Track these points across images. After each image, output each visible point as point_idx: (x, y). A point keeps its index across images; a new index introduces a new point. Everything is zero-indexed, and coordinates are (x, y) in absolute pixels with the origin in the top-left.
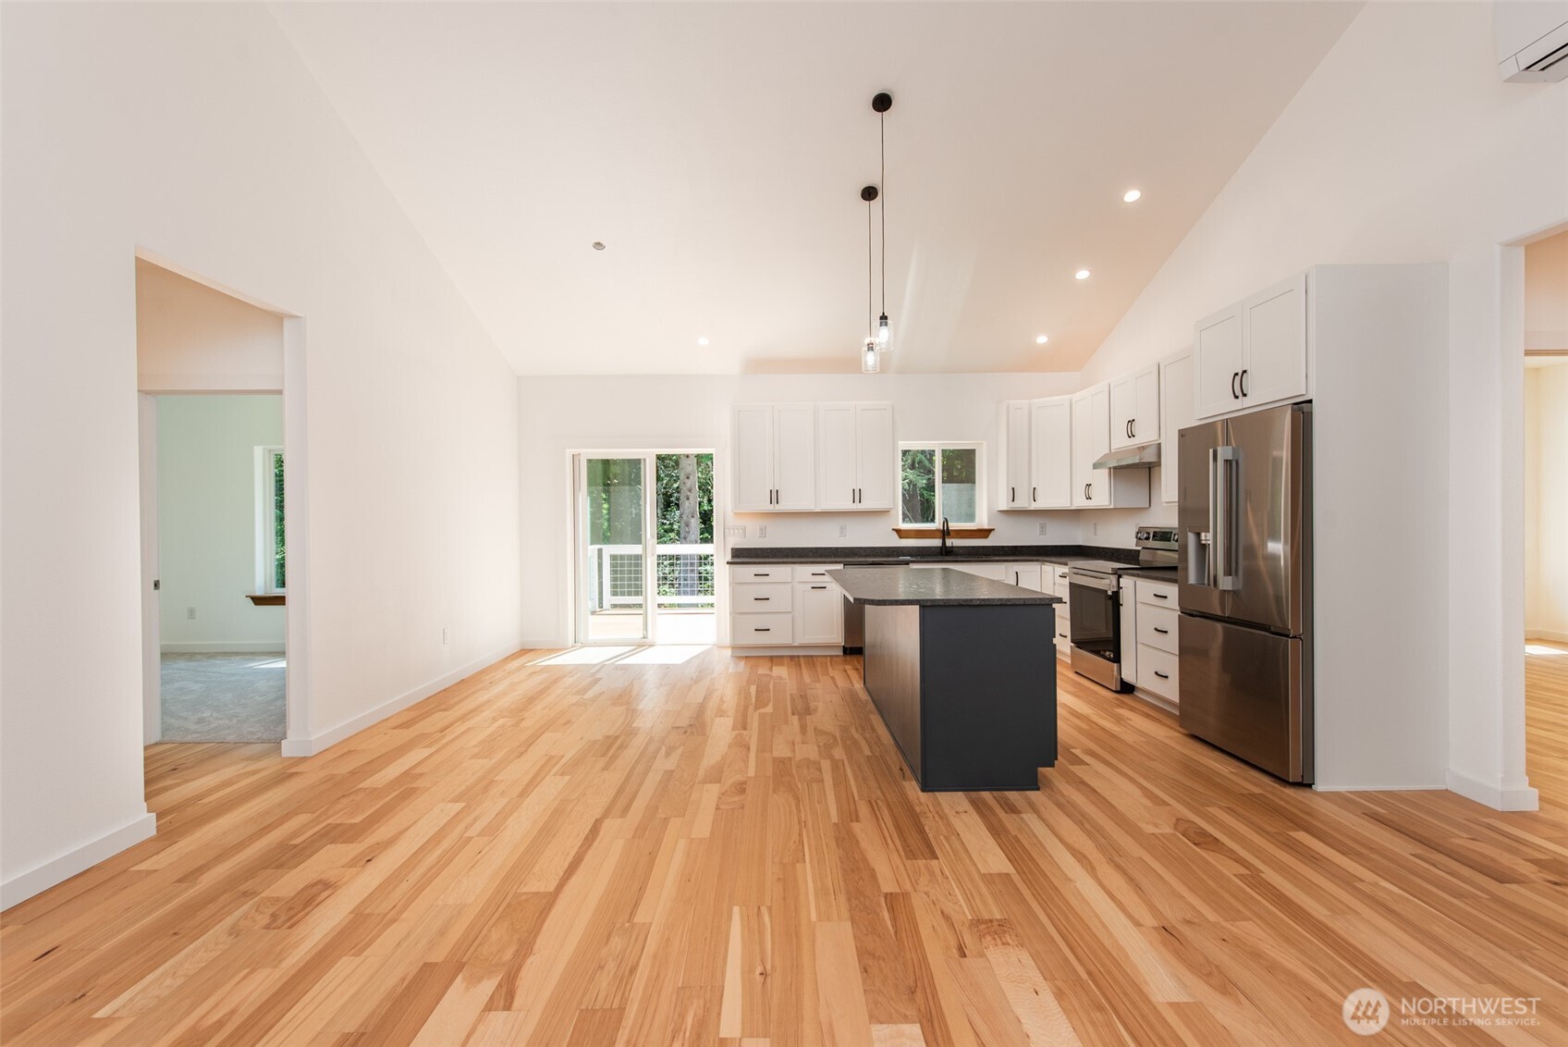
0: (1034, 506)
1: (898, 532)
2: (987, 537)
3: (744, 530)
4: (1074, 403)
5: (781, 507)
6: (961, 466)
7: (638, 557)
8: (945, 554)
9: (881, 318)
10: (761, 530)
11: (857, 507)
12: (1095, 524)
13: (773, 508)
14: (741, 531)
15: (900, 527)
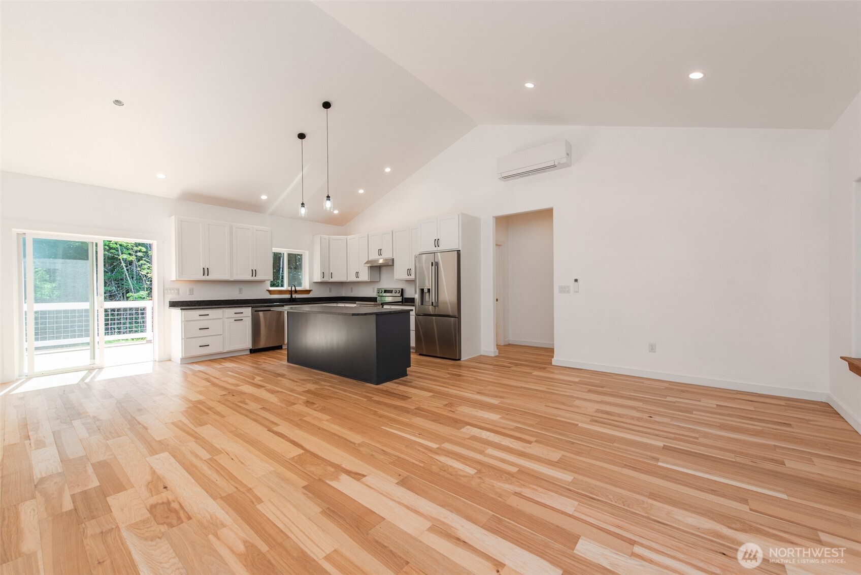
0: (331, 280)
1: (269, 291)
2: (309, 294)
3: (178, 290)
4: (348, 240)
5: (210, 278)
6: (295, 262)
7: (87, 311)
8: (292, 301)
9: (327, 197)
10: (190, 290)
11: (254, 278)
12: (352, 288)
13: (204, 278)
14: (176, 291)
15: (269, 289)
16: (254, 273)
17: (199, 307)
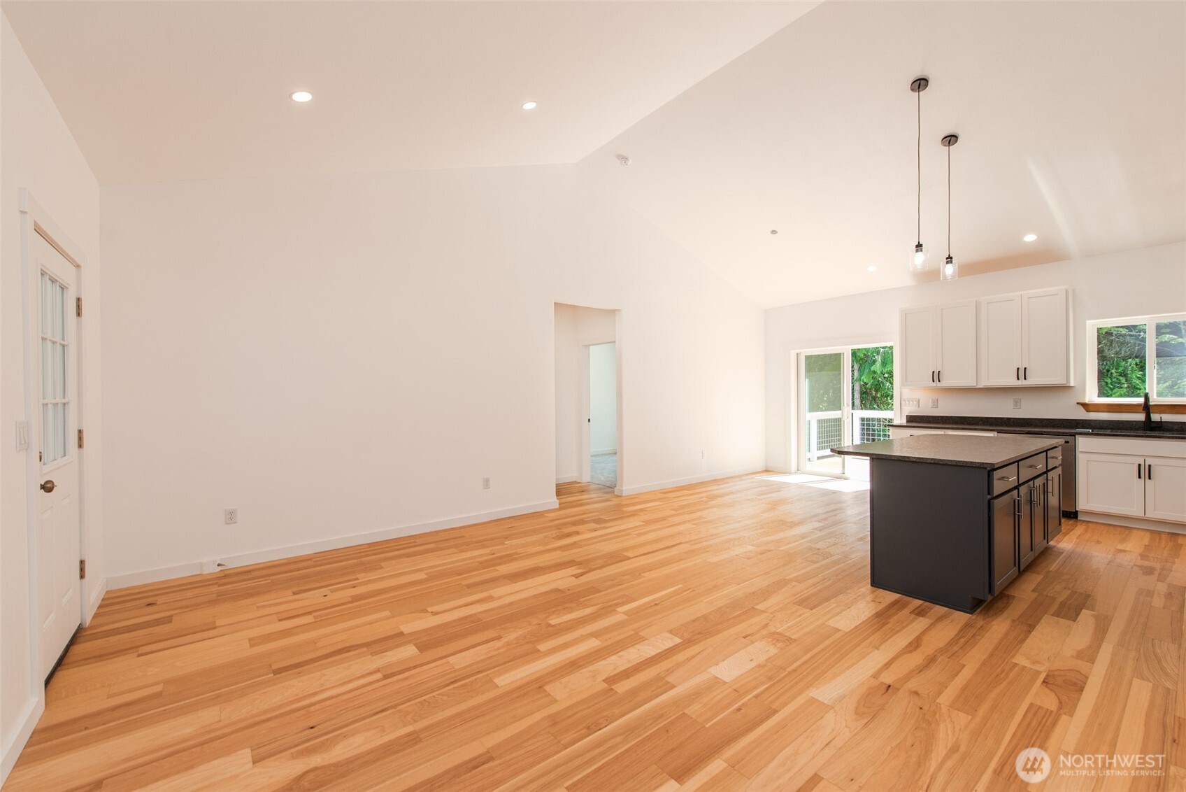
3: (918, 401)
5: (943, 384)
7: (839, 420)
8: (1150, 429)
9: (917, 246)
10: (933, 401)
11: (1022, 383)
13: (935, 385)
14: (915, 403)
15: (1087, 401)
16: (1022, 373)
17: (943, 426)
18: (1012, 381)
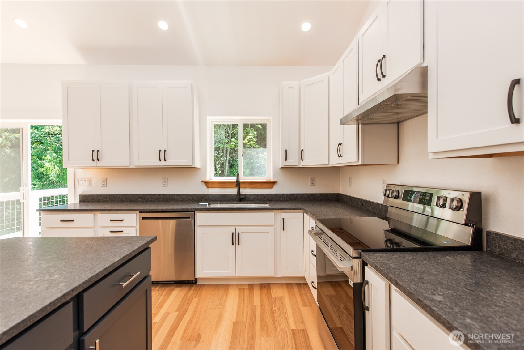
0: (302, 164)
1: (207, 184)
2: (272, 188)
3: (91, 181)
4: (331, 77)
5: (102, 164)
8: (240, 200)
10: (103, 181)
11: (163, 164)
13: (95, 165)
14: (87, 182)
15: (207, 179)
16: (163, 155)
18: (155, 162)
